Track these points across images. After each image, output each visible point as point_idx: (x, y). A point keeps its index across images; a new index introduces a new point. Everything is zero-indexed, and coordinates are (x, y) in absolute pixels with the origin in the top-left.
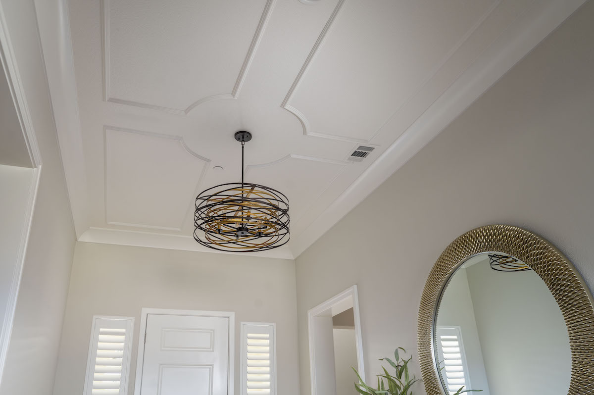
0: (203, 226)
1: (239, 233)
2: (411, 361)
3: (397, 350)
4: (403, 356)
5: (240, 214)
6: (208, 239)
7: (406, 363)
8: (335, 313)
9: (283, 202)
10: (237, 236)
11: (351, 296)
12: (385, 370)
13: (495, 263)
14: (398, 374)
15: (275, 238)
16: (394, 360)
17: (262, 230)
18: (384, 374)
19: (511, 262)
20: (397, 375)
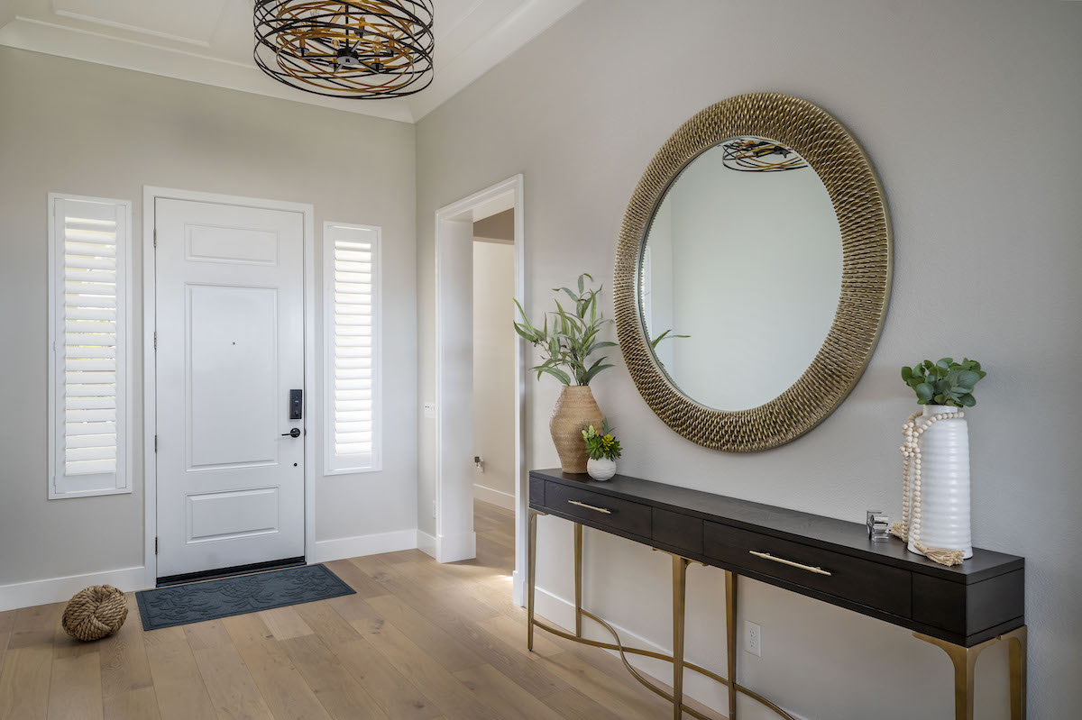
0: (272, 39)
1: (341, 60)
2: (601, 294)
3: (581, 278)
4: (589, 286)
5: (341, 20)
6: (282, 65)
7: (593, 295)
8: (477, 217)
9: (425, 8)
10: (336, 66)
11: (513, 190)
12: (559, 306)
13: (730, 157)
14: (580, 311)
15: (405, 78)
16: (576, 291)
17: (381, 59)
18: (558, 311)
19: (749, 157)
20: (578, 312)
